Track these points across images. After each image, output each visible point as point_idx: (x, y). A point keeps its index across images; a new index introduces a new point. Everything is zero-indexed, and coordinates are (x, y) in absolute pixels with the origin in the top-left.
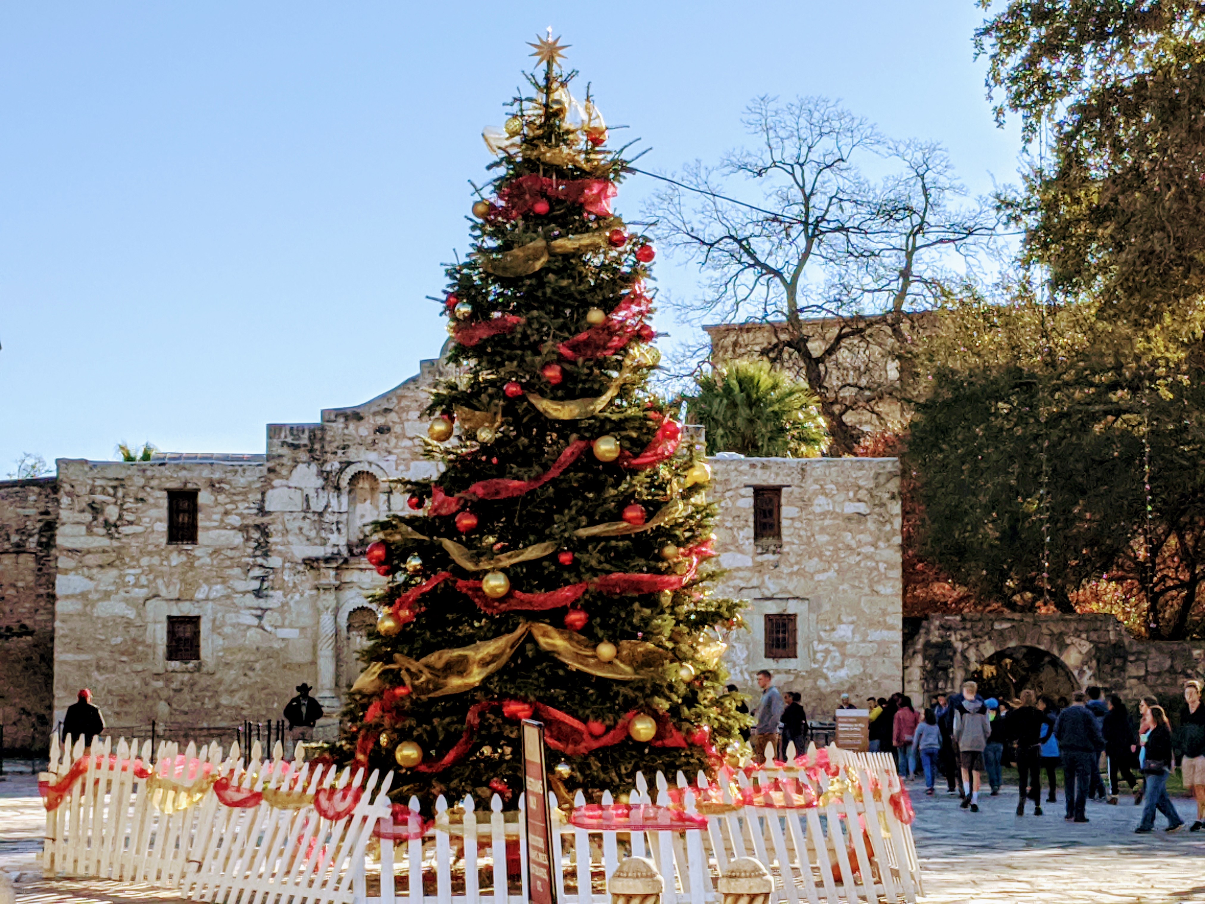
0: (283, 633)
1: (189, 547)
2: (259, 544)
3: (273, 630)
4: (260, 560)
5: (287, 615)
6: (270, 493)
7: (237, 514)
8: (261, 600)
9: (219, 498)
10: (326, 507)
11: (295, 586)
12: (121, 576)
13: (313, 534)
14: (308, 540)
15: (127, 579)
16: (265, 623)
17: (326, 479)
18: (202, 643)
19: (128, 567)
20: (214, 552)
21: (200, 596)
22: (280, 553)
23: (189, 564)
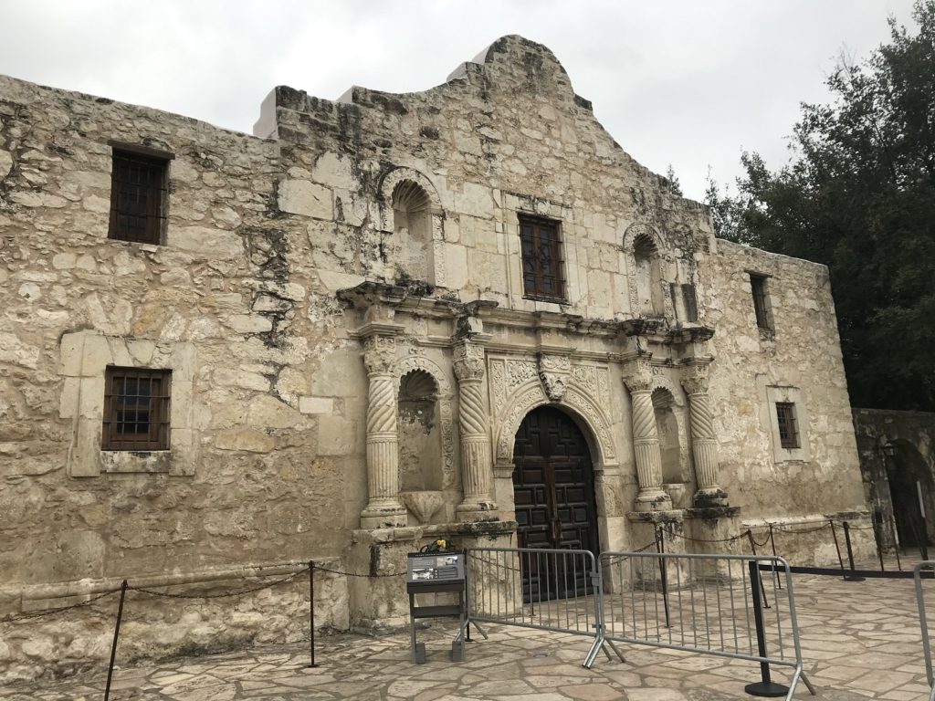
0: (308, 405)
1: (153, 248)
2: (271, 260)
3: (295, 401)
4: (271, 286)
5: (314, 376)
6: (285, 185)
7: (234, 208)
8: (273, 350)
9: (205, 175)
10: (366, 221)
11: (326, 332)
12: (11, 284)
13: (349, 256)
14: (342, 264)
16: (281, 386)
17: (363, 181)
18: (174, 418)
19: (27, 268)
20: (196, 263)
21: (171, 335)
22: (301, 277)
23: (151, 277)
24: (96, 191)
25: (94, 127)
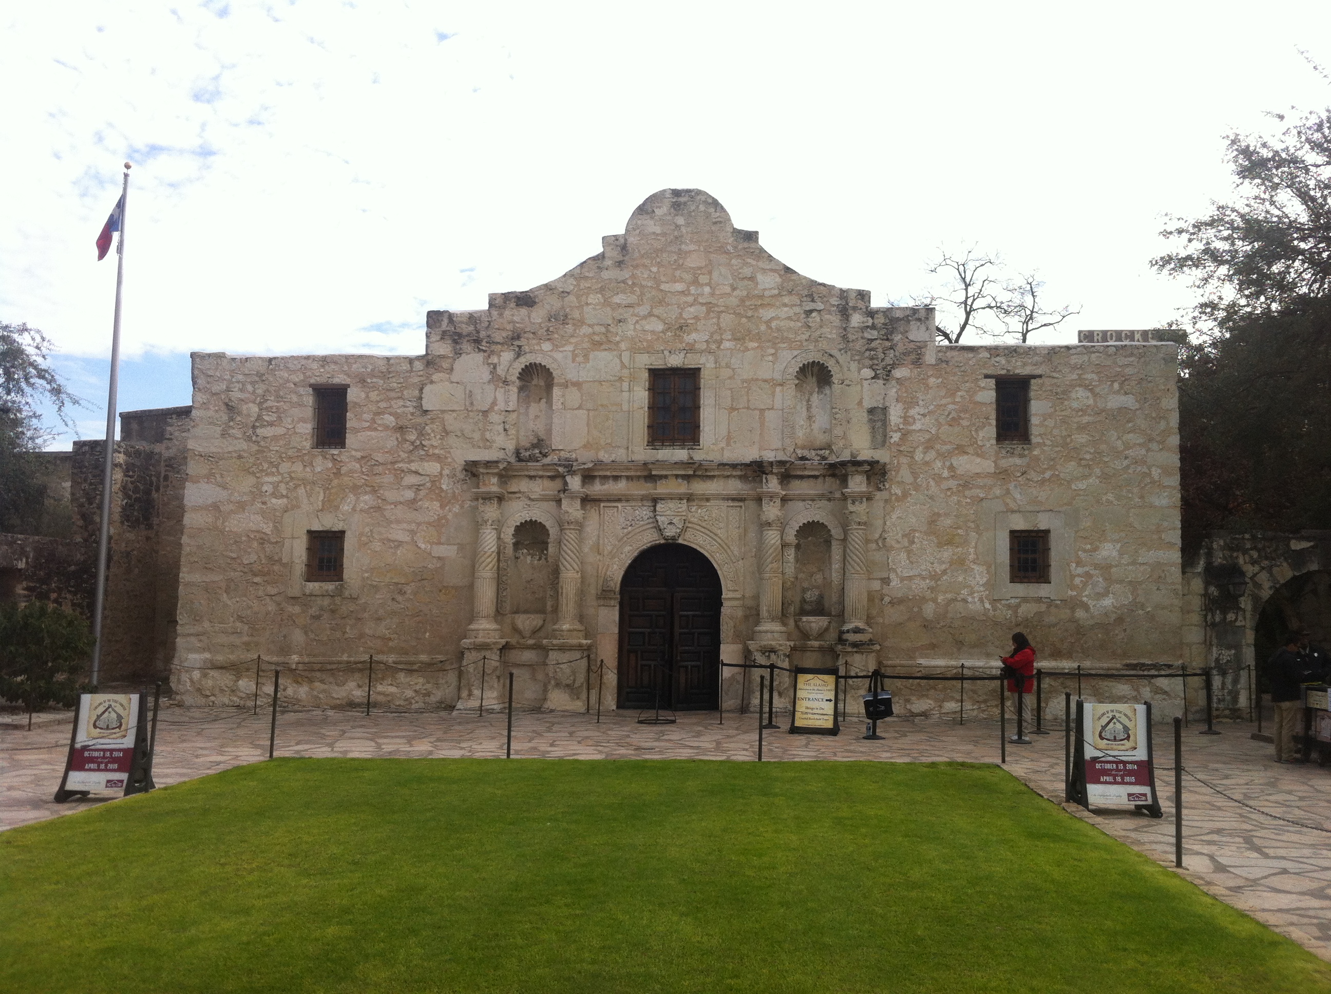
0: (438, 551)
1: (335, 452)
2: (416, 448)
3: (428, 548)
4: (414, 466)
5: (443, 530)
6: (427, 389)
7: (391, 414)
8: (414, 513)
9: (370, 394)
10: (494, 403)
11: (454, 496)
12: (259, 485)
13: (477, 436)
14: (470, 443)
15: (265, 488)
16: (420, 538)
17: (491, 373)
18: (346, 562)
19: (267, 475)
20: (362, 457)
21: (346, 508)
22: (438, 458)
23: (335, 471)
24: (302, 420)
25: (301, 377)
